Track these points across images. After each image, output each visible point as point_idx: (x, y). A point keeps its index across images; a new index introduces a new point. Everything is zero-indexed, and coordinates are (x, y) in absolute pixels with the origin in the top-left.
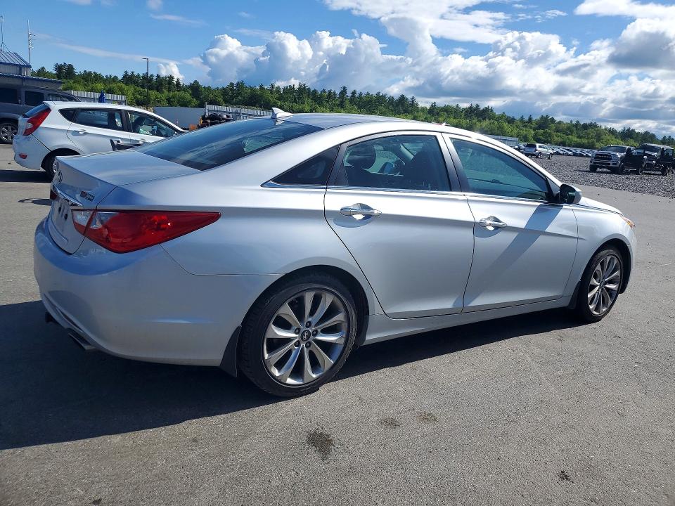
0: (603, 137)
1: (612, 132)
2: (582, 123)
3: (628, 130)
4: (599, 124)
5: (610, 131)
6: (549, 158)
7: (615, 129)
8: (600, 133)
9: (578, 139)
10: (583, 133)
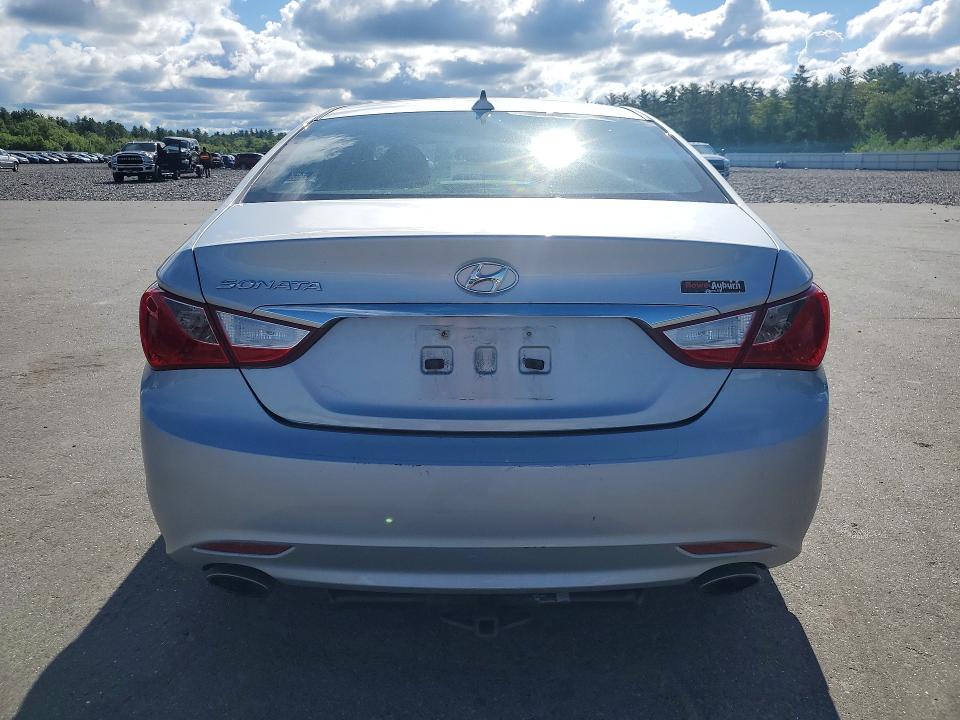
0: (51, 131)
1: (62, 123)
2: (10, 112)
3: (84, 119)
4: (38, 112)
5: (58, 122)
6: (14, 170)
7: (65, 118)
8: (44, 127)
9: (15, 138)
10: (18, 127)
